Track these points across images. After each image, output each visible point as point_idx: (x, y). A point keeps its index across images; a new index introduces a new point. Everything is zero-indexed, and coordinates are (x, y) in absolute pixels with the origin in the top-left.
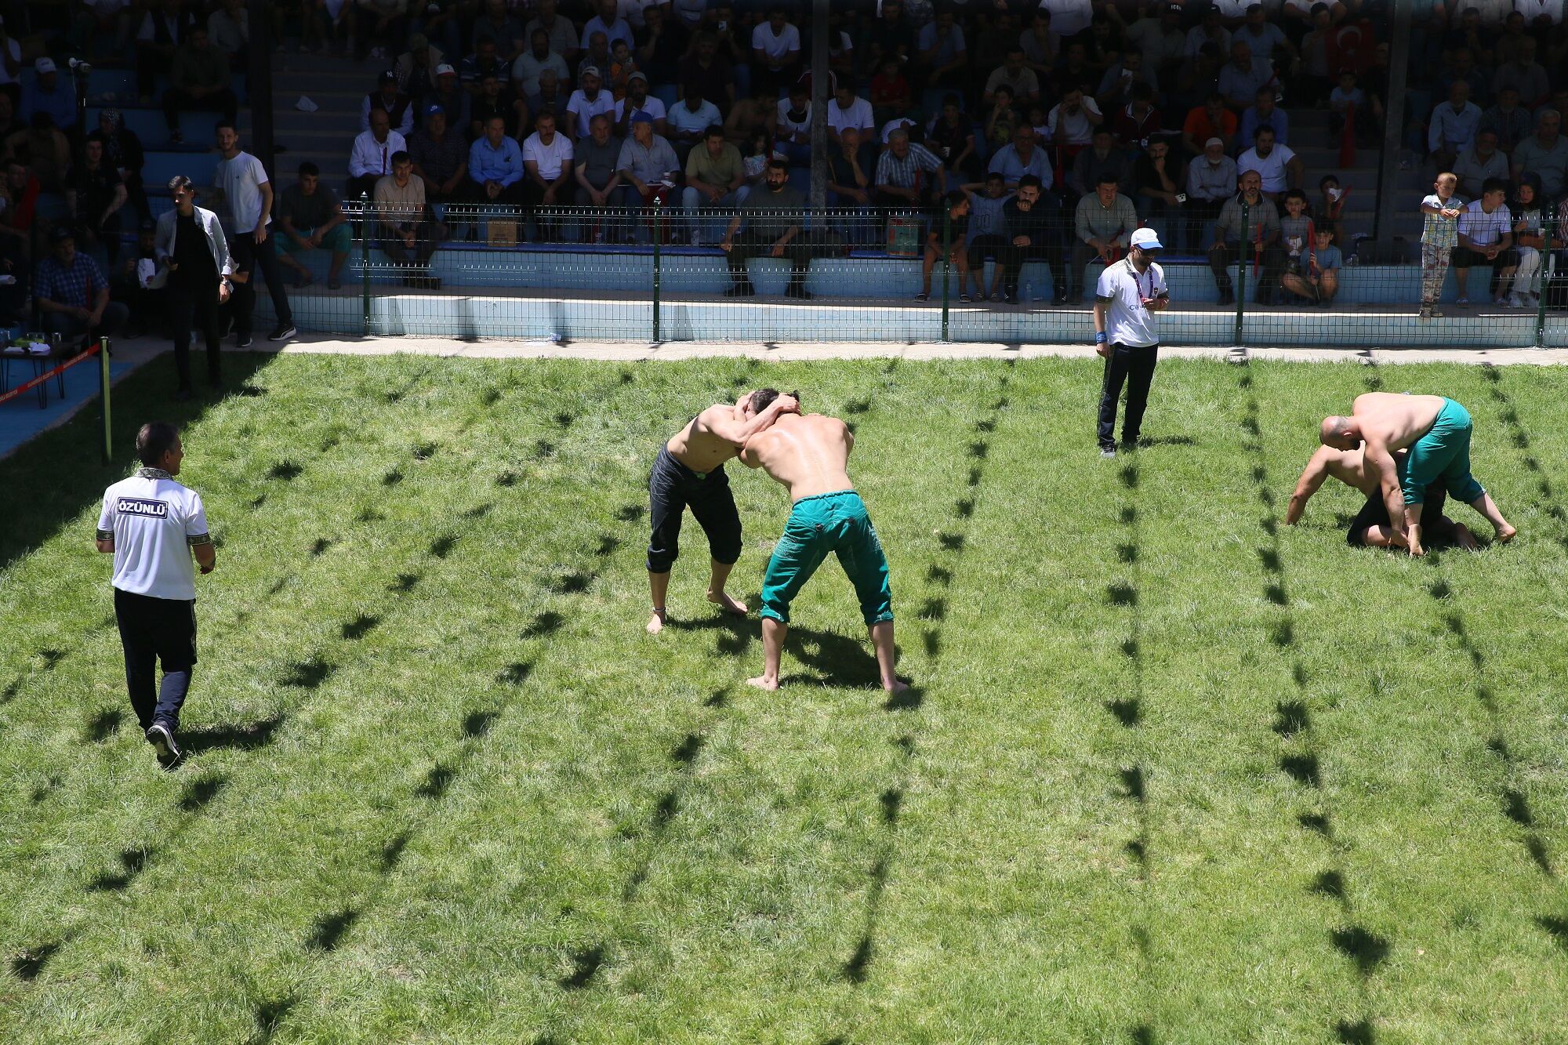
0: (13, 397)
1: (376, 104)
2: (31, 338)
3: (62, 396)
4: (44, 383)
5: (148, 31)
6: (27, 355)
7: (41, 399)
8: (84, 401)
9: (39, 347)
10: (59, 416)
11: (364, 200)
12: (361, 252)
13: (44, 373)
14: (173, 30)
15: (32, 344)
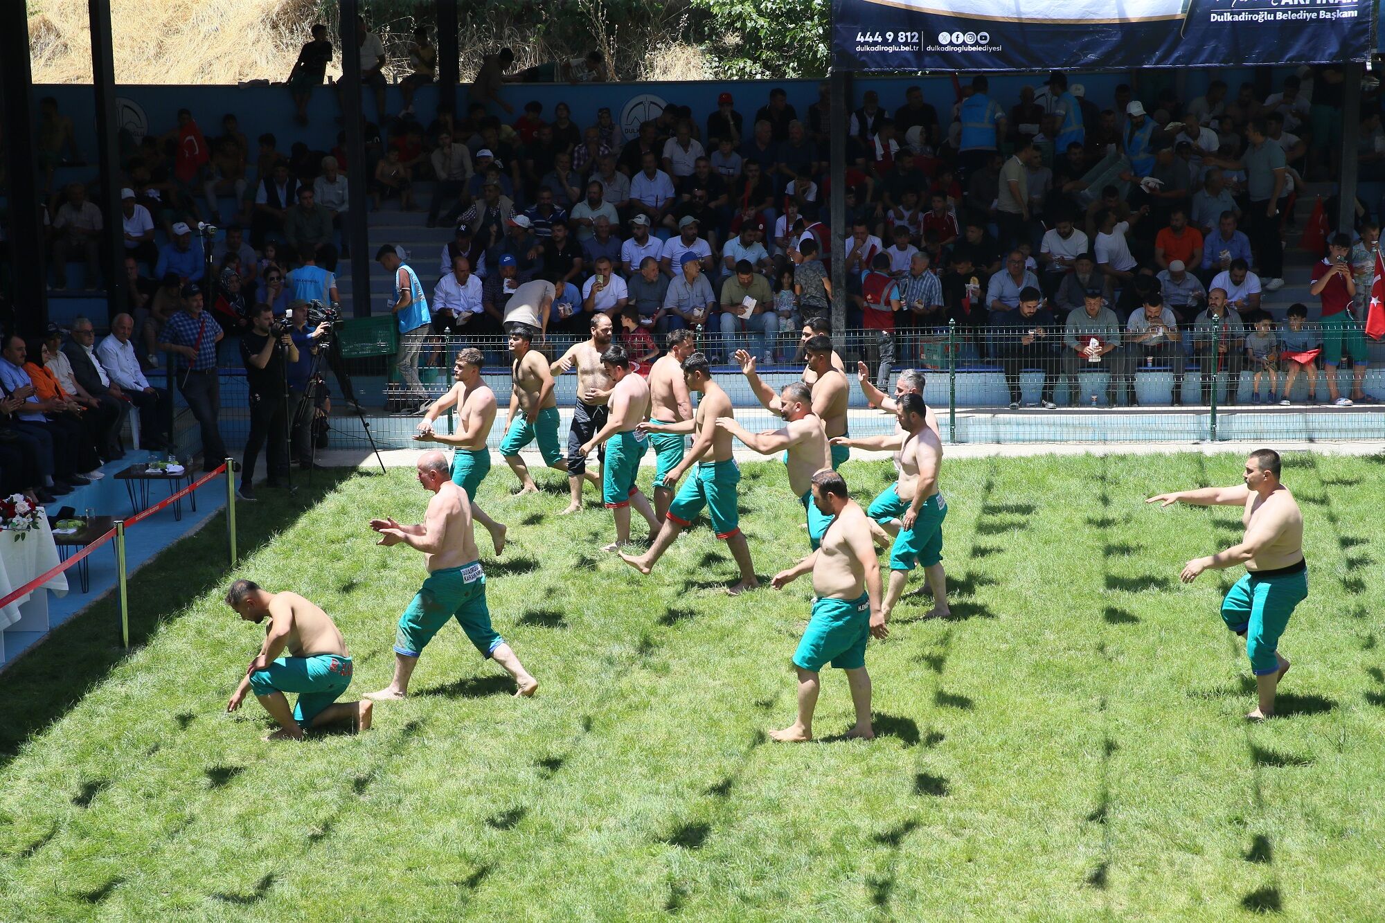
0: (156, 512)
1: (454, 253)
2: (166, 461)
3: (194, 510)
4: (179, 500)
5: (262, 197)
6: (165, 475)
7: (177, 513)
8: (213, 513)
9: (175, 468)
10: (191, 527)
11: (447, 333)
12: (445, 378)
13: (178, 491)
14: (282, 195)
15: (169, 465)
